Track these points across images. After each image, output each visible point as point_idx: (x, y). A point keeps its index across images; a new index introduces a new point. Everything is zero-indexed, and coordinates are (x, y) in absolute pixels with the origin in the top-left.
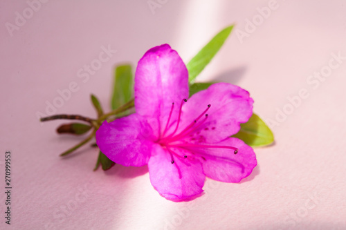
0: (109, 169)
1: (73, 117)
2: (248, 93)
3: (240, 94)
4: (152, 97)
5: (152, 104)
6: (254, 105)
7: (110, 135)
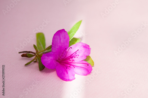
0: (42, 70)
1: (29, 52)
2: (89, 46)
3: (86, 46)
4: (58, 46)
5: (57, 49)
6: (91, 50)
7: (45, 59)
